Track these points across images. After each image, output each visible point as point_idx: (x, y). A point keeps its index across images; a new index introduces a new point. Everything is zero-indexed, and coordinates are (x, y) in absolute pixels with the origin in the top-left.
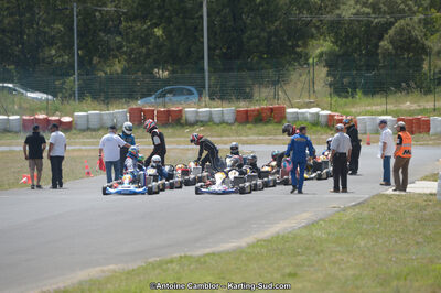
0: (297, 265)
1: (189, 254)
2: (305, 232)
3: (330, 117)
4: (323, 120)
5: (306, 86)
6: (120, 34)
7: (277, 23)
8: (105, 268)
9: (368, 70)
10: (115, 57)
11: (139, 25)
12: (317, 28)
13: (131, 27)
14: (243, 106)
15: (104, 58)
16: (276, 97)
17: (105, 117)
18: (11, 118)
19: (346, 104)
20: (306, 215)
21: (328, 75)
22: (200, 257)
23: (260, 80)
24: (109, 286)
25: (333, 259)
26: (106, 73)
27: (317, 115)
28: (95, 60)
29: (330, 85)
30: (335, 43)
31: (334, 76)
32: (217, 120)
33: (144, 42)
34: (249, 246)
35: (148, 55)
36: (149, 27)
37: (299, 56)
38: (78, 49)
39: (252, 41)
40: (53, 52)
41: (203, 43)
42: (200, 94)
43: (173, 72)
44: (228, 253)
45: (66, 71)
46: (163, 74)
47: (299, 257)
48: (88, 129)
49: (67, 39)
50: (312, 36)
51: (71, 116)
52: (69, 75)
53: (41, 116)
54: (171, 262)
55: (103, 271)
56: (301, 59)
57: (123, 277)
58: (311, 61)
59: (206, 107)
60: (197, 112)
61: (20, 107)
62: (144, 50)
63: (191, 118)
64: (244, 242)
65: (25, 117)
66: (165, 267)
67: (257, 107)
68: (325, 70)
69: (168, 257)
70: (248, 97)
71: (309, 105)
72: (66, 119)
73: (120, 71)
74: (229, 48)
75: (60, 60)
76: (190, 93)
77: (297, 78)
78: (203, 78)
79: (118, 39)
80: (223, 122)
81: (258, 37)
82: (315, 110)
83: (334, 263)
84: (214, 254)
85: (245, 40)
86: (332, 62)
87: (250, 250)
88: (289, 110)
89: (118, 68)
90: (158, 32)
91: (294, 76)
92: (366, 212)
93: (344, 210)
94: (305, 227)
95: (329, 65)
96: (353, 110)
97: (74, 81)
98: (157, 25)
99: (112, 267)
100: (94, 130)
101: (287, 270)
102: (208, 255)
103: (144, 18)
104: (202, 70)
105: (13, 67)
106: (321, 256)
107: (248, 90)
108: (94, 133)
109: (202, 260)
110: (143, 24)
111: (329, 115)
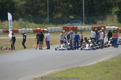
0: (109, 69)
1: (79, 66)
2: (111, 60)
5: (111, 20)
6: (60, 6)
7: (103, 3)
10: (59, 12)
11: (65, 4)
12: (115, 4)
13: (63, 4)
14: (94, 26)
15: (56, 13)
16: (103, 23)
17: (56, 29)
18: (30, 29)
20: (111, 56)
21: (117, 17)
22: (82, 67)
23: (99, 19)
24: (57, 75)
25: (119, 68)
26: (56, 17)
27: (114, 28)
28: (53, 13)
29: (118, 20)
30: (119, 9)
31: (119, 18)
32: (87, 30)
33: (67, 8)
34: (96, 64)
35: (68, 12)
37: (109, 12)
38: (49, 10)
39: (96, 8)
40: (42, 11)
41: (83, 9)
42: (82, 23)
43: (75, 16)
44: (89, 66)
45: (45, 16)
46: (72, 17)
47: (109, 67)
49: (46, 8)
50: (113, 7)
51: (47, 29)
52: (46, 17)
53: (39, 29)
54: (74, 68)
55: (55, 71)
56: (110, 13)
57: (61, 73)
58: (112, 13)
59: (84, 26)
60: (81, 28)
61: (33, 26)
62: (67, 11)
63: (80, 29)
64: (94, 63)
65: (34, 29)
66: (72, 70)
67: (98, 26)
68: (117, 16)
69: (73, 67)
70: (95, 23)
71: (112, 26)
72: (45, 30)
73: (60, 16)
74: (90, 10)
75: (44, 13)
76: (79, 22)
77: (109, 18)
78: (83, 18)
79: (60, 8)
80: (88, 30)
81: (98, 7)
82: (113, 27)
83: (119, 69)
84: (86, 66)
85: (94, 8)
87: (96, 65)
88: (106, 27)
89: (60, 15)
90: (71, 6)
91: (108, 18)
95: (118, 15)
97: (47, 19)
98: (70, 4)
99: (58, 70)
100: (53, 32)
101: (106, 71)
102: (84, 66)
103: (67, 2)
104: (83, 16)
105: (31, 15)
106: (115, 67)
107: (95, 21)
108: (53, 33)
109: (83, 68)
110: (67, 4)
111: (118, 28)
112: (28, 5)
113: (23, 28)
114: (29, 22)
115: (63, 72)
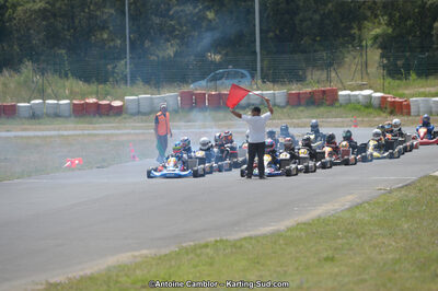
1: (224, 238)
2: (347, 215)
3: (383, 99)
4: (376, 103)
5: (359, 67)
6: (173, 18)
8: (136, 253)
9: (422, 52)
11: (191, 9)
12: (372, 10)
14: (295, 89)
15: (156, 41)
16: (329, 79)
17: (156, 101)
18: (62, 102)
19: (398, 86)
20: (350, 197)
21: (382, 56)
22: (236, 241)
23: (313, 63)
25: (374, 242)
26: (158, 57)
27: (370, 97)
28: (147, 43)
29: (384, 67)
30: (388, 25)
31: (388, 58)
33: (196, 25)
34: (289, 229)
35: (200, 39)
36: (200, 10)
37: (353, 37)
38: (130, 33)
40: (105, 36)
41: (254, 25)
42: (253, 77)
43: (227, 55)
44: (265, 236)
47: (339, 241)
48: (139, 113)
49: (118, 22)
50: (366, 18)
51: (122, 100)
52: (120, 59)
53: (92, 100)
54: (206, 246)
55: (134, 257)
56: (355, 42)
59: (258, 89)
61: (71, 92)
62: (197, 33)
64: (282, 226)
65: (75, 102)
66: (198, 251)
69: (202, 242)
70: (301, 79)
71: (361, 88)
72: (117, 103)
73: (172, 55)
74: (281, 31)
75: (112, 44)
76: (243, 76)
77: (351, 60)
78: (255, 61)
80: (274, 105)
82: (367, 92)
83: (375, 247)
84: (251, 238)
85: (297, 22)
86: (386, 44)
88: (340, 93)
89: (171, 52)
90: (210, 15)
91: (348, 59)
92: (412, 194)
93: (390, 192)
94: (348, 209)
95: (383, 47)
96: (406, 92)
97: (126, 64)
98: (209, 8)
99: (145, 252)
100: (145, 114)
101: (325, 255)
102: (245, 238)
103: (195, 2)
104: (255, 52)
105: (64, 51)
106: (362, 239)
107: (301, 73)
108: (144, 118)
109: (238, 244)
110: (195, 7)
111: (382, 97)
112: (54, 15)
113: (35, 98)
114: (56, 77)
115: (161, 259)
